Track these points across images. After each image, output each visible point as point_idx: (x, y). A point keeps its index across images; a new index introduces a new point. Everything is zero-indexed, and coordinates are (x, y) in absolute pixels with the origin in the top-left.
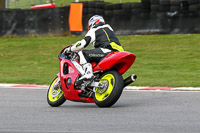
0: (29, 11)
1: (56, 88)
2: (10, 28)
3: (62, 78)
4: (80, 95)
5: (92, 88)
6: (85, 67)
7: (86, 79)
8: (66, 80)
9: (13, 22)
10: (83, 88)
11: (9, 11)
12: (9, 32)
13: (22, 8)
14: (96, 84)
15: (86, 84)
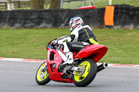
0: (76, 10)
1: (43, 71)
2: (63, 22)
3: (48, 63)
4: (62, 76)
5: (72, 71)
6: (67, 55)
7: (68, 64)
8: (51, 65)
9: (65, 18)
10: (65, 71)
11: (63, 11)
12: (63, 25)
13: (72, 8)
14: (76, 68)
15: (67, 68)
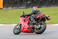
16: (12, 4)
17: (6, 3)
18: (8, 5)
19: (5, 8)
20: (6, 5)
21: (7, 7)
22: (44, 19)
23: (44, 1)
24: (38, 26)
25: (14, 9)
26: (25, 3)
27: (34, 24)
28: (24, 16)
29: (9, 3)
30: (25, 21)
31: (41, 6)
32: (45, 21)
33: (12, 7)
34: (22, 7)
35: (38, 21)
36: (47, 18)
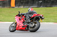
16: (24, 3)
17: (18, 2)
18: (20, 4)
19: (17, 7)
20: (18, 4)
21: (19, 6)
22: (38, 18)
23: (55, 1)
24: (32, 25)
25: (26, 8)
26: (37, 2)
27: (28, 23)
28: (19, 15)
29: (21, 2)
30: (20, 20)
31: (53, 5)
32: (39, 20)
33: (24, 6)
34: (33, 6)
35: (32, 20)
36: (41, 17)
